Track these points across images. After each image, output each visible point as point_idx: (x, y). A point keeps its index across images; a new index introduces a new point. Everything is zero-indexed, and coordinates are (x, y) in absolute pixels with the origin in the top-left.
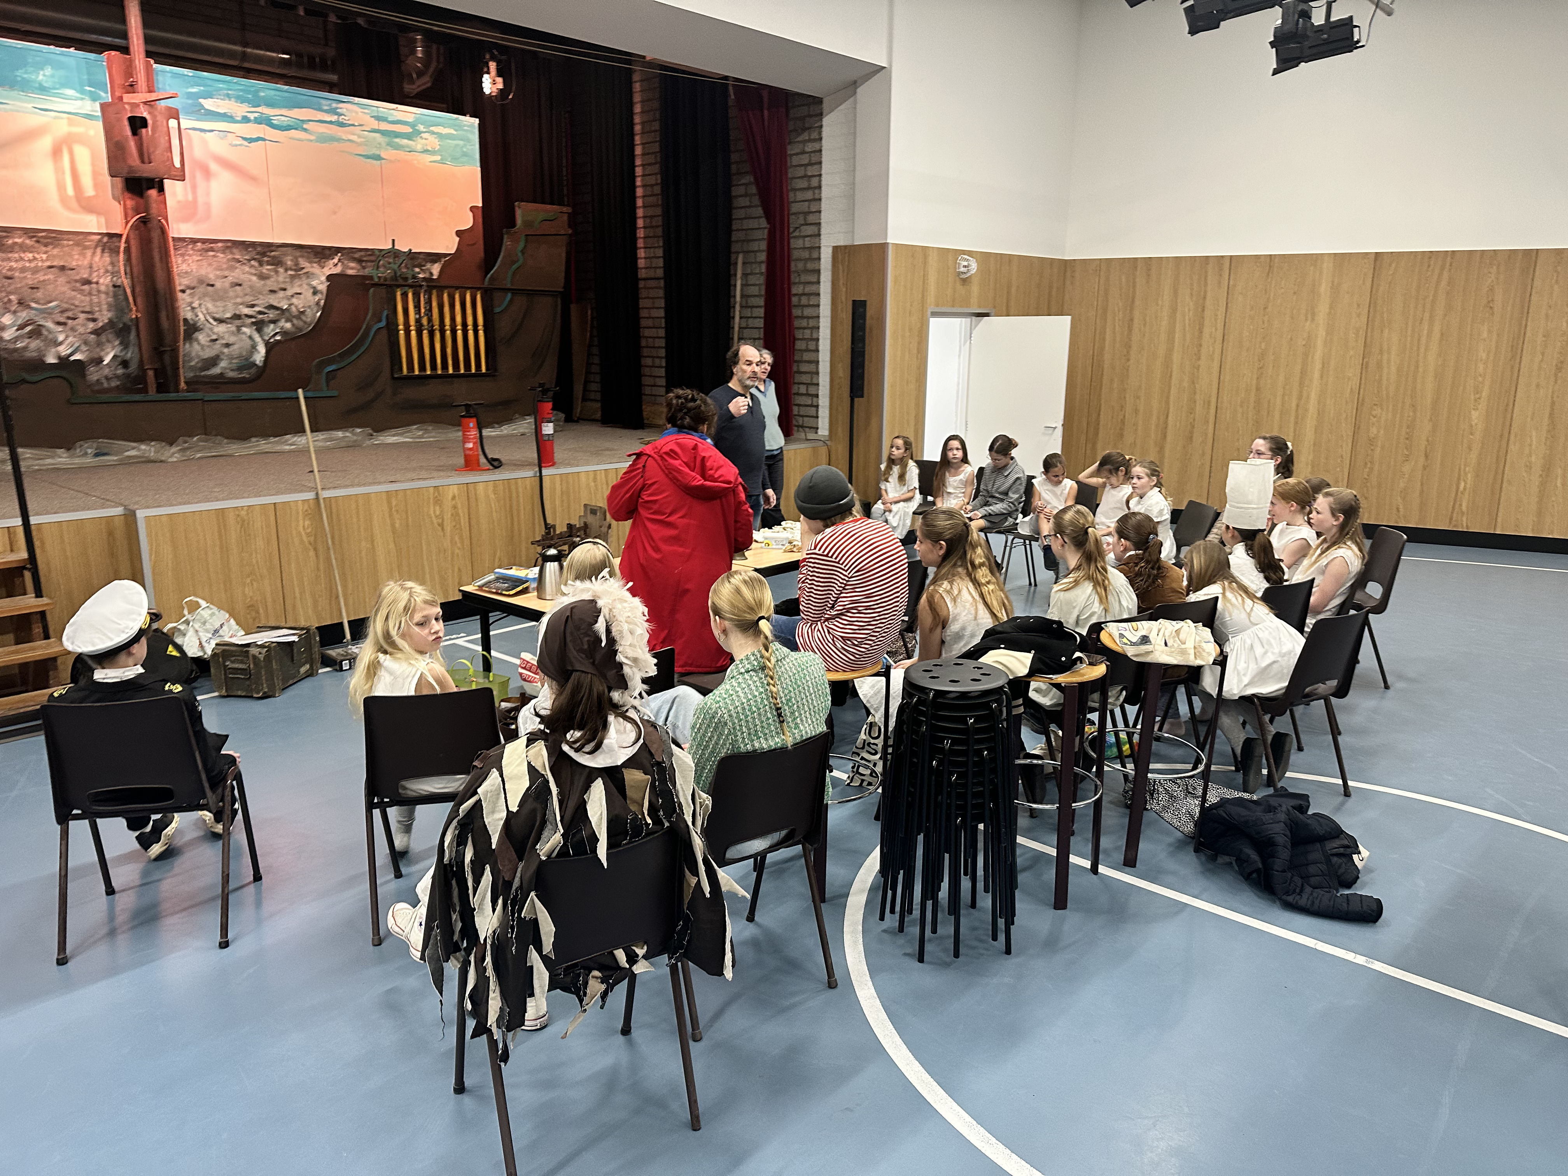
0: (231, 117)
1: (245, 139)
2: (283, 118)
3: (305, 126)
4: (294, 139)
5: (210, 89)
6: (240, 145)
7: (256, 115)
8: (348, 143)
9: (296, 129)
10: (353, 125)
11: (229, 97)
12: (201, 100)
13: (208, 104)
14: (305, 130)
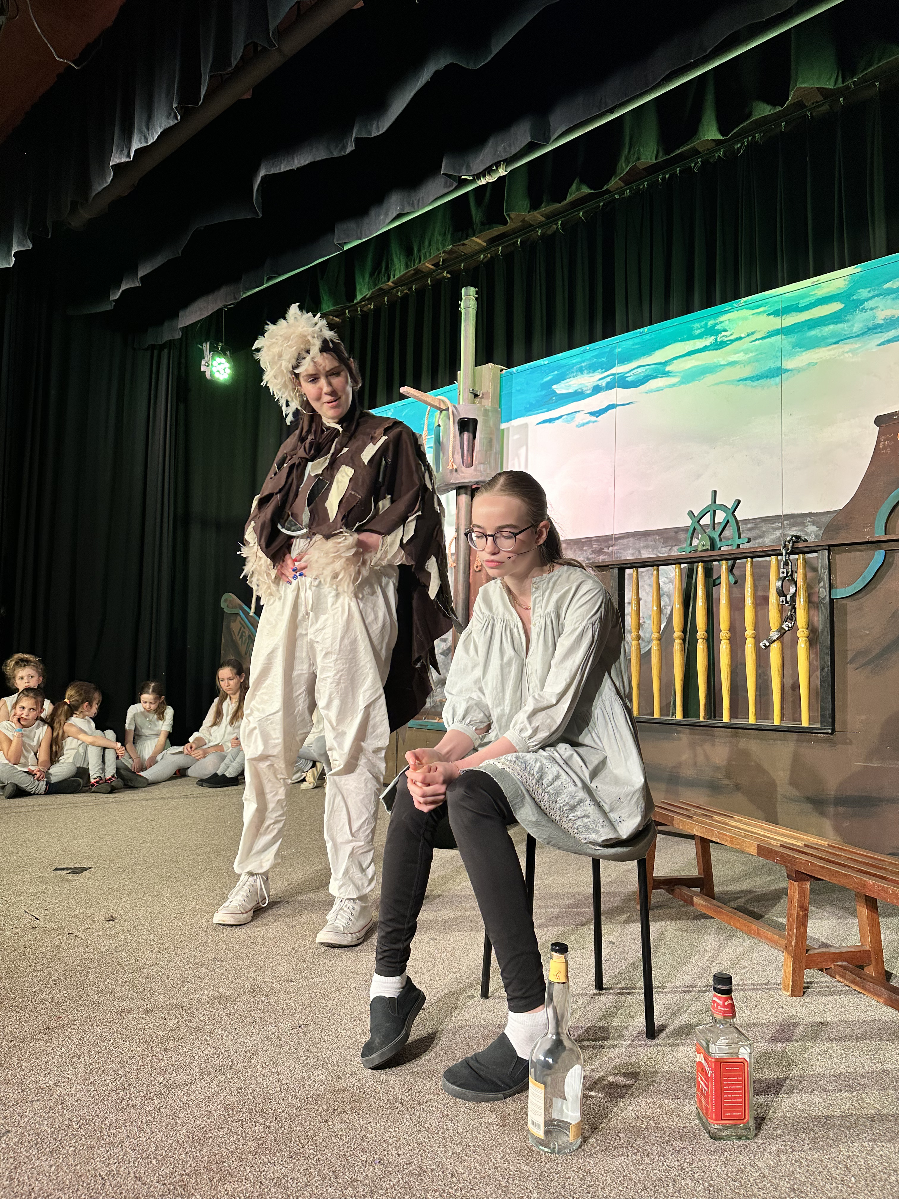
0: (582, 393)
1: (592, 414)
2: (640, 370)
3: (668, 369)
4: (651, 391)
5: (563, 370)
6: (588, 423)
7: (608, 379)
8: (729, 370)
9: (656, 377)
10: (740, 338)
11: (581, 370)
12: (554, 387)
13: (560, 388)
14: (667, 374)
